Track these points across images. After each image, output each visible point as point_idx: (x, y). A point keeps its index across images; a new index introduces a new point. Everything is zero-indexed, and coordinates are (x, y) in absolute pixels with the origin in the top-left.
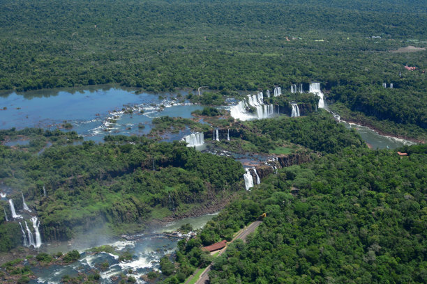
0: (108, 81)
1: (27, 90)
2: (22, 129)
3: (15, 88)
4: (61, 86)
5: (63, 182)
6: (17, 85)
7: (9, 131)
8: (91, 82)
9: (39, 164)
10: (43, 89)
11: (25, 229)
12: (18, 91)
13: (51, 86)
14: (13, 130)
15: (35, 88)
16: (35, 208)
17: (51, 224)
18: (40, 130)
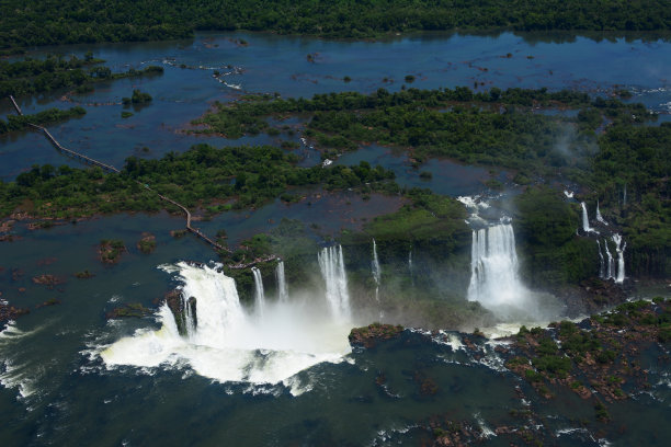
0: (657, 26)
1: (532, 29)
2: (556, 91)
3: (509, 24)
4: (582, 29)
5: (652, 185)
6: (512, 20)
7: (536, 92)
8: (630, 26)
9: (612, 151)
10: (553, 31)
11: (604, 252)
12: (517, 30)
13: (568, 27)
14: (543, 91)
15: (542, 27)
16: (614, 220)
17: (645, 249)
18: (586, 96)
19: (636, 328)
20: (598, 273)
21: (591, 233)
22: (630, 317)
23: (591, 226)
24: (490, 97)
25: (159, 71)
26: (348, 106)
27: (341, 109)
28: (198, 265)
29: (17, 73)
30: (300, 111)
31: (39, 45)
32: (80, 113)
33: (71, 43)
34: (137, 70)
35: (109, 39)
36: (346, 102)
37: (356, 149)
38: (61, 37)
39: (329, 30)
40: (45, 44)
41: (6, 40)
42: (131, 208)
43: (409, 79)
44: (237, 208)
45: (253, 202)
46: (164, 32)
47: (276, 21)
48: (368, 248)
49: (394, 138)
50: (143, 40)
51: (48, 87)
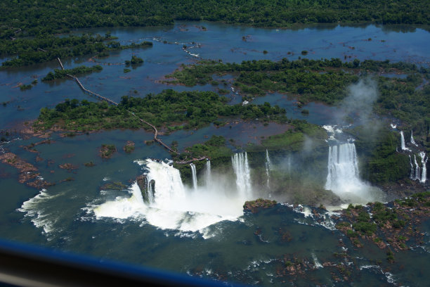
1: (387, 23)
2: (395, 62)
3: (373, 20)
4: (419, 24)
6: (375, 17)
7: (383, 63)
10: (401, 25)
11: (413, 162)
12: (377, 23)
13: (410, 22)
14: (387, 62)
15: (394, 22)
16: (422, 143)
18: (414, 66)
19: (421, 208)
20: (409, 176)
21: (406, 151)
22: (419, 201)
23: (407, 146)
24: (353, 65)
25: (150, 45)
26: (263, 68)
27: (258, 70)
28: (158, 161)
29: (63, 44)
30: (233, 71)
31: (79, 27)
32: (99, 69)
33: (98, 26)
34: (136, 44)
35: (122, 25)
36: (262, 66)
37: (264, 95)
38: (92, 23)
39: (258, 22)
40: (83, 27)
41: (59, 24)
42: (122, 126)
43: (304, 53)
44: (186, 128)
45: (196, 125)
46: (155, 21)
47: (225, 16)
48: (263, 154)
49: (289, 89)
50: (142, 26)
51: (81, 53)
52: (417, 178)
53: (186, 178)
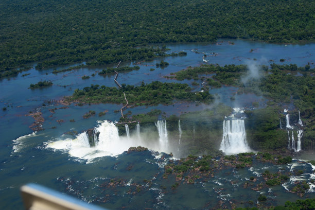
16: (306, 124)
17: (310, 137)
20: (287, 146)
21: (288, 129)
23: (292, 125)
25: (185, 54)
29: (133, 53)
30: (217, 71)
31: (155, 42)
32: (137, 68)
33: (167, 42)
34: (176, 53)
35: (181, 41)
37: (220, 87)
38: (163, 40)
40: (157, 42)
41: (142, 40)
42: (111, 102)
44: (147, 105)
46: (203, 39)
50: (195, 42)
51: (137, 59)
52: (293, 148)
53: (122, 132)
